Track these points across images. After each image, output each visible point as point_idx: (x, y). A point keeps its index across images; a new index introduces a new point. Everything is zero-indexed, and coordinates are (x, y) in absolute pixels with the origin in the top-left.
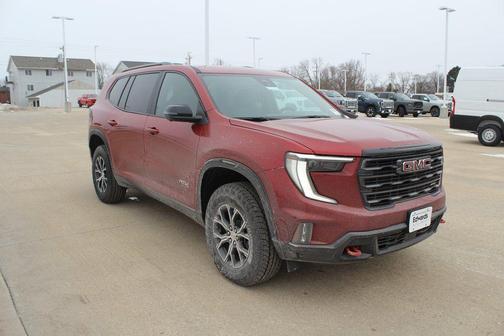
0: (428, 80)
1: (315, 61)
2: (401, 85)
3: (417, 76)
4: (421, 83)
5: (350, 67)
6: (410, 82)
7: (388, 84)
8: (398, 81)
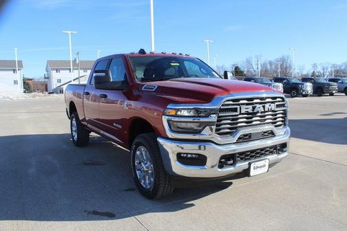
0: (343, 68)
1: (257, 57)
2: (322, 72)
3: (334, 66)
4: (338, 70)
5: (283, 60)
6: (329, 70)
7: (312, 71)
8: (319, 69)
